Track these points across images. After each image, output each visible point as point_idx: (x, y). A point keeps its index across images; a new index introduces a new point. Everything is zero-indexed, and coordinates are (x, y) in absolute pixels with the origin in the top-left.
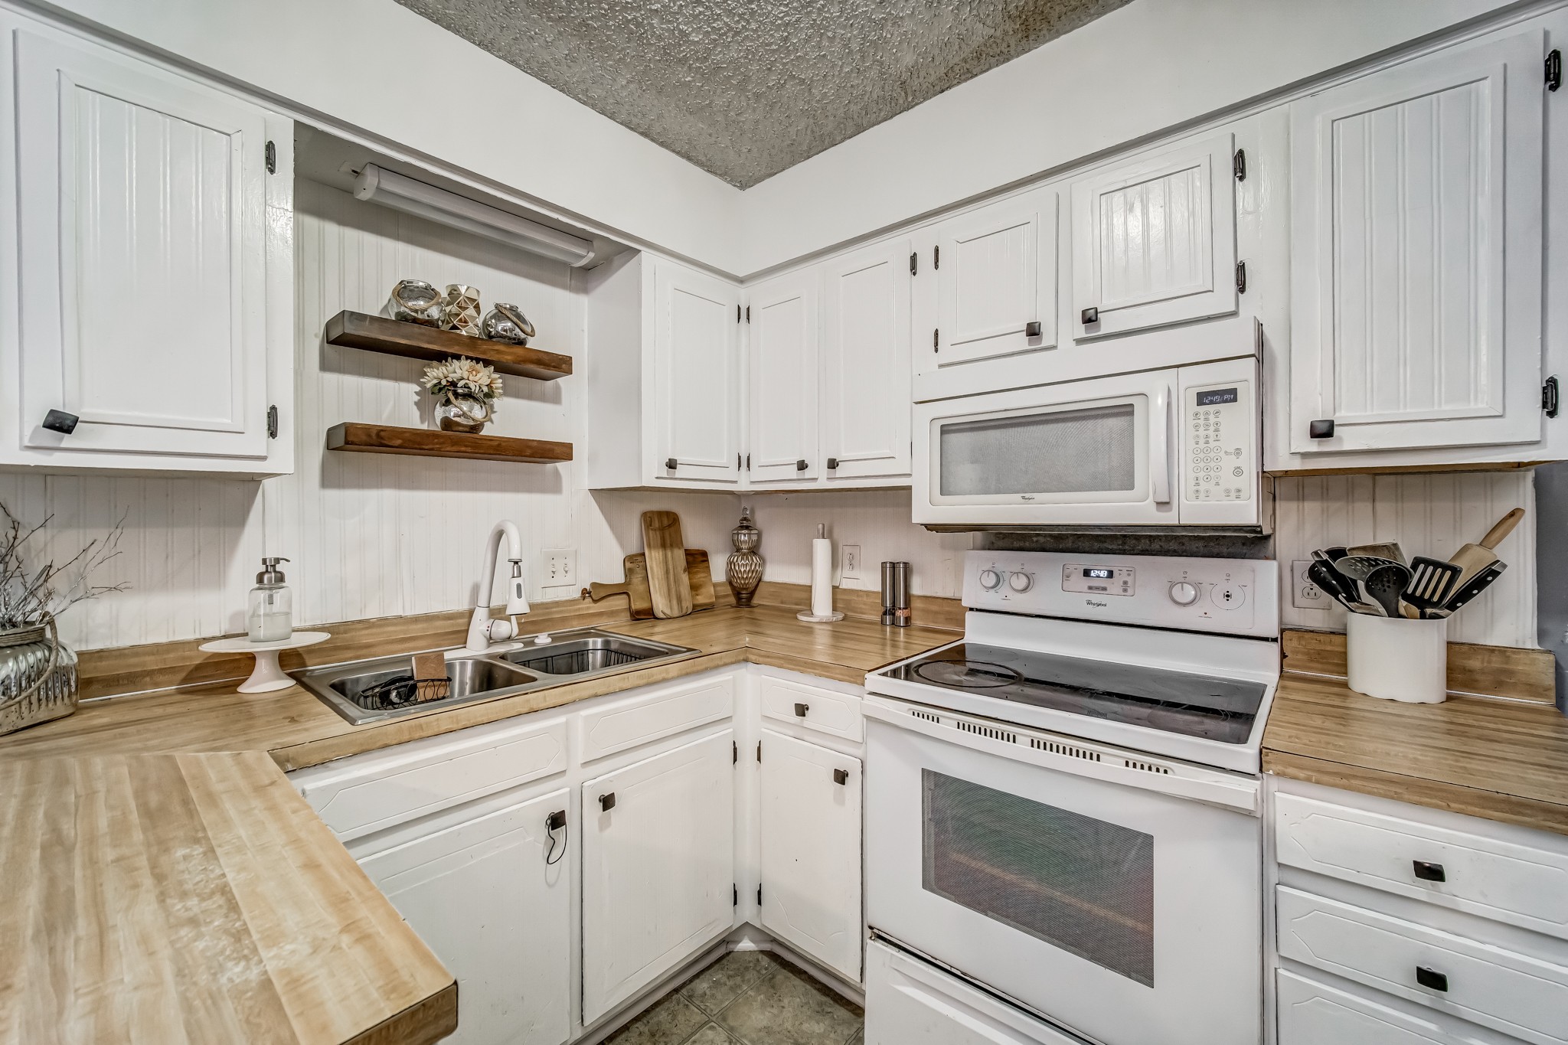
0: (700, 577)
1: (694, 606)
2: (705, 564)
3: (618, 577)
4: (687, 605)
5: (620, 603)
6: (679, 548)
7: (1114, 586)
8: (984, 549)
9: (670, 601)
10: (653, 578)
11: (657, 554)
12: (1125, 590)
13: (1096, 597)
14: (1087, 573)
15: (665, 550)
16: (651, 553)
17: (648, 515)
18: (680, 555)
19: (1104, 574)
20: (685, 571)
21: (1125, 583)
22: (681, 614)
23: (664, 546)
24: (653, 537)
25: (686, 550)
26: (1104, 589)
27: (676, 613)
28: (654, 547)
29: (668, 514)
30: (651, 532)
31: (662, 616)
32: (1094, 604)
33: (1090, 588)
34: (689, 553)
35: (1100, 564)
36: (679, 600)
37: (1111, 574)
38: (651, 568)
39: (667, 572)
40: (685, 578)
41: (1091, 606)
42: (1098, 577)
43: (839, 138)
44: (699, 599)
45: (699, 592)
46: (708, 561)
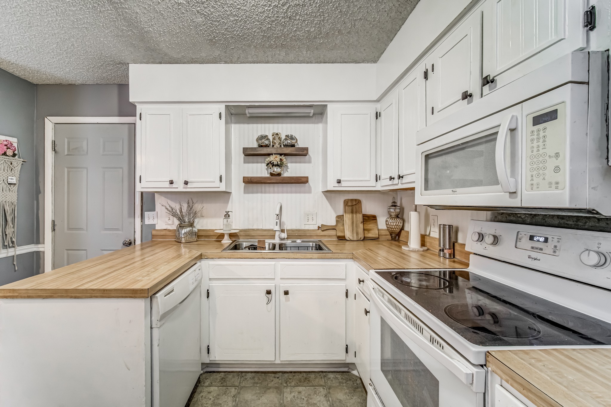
0: (370, 226)
1: (364, 237)
2: (375, 221)
3: (333, 223)
4: (361, 236)
5: (333, 232)
6: (360, 214)
7: (548, 248)
9: (353, 234)
10: (346, 225)
11: (349, 216)
12: (555, 252)
13: (534, 255)
14: (532, 238)
15: (353, 214)
16: (346, 215)
17: (346, 201)
18: (360, 217)
19: (542, 239)
20: (361, 223)
21: (555, 247)
22: (357, 240)
23: (352, 212)
24: (347, 209)
25: (363, 215)
26: (541, 249)
27: (355, 239)
28: (348, 213)
29: (356, 200)
30: (347, 207)
31: (348, 239)
32: (532, 258)
33: (532, 248)
34: (364, 216)
35: (541, 232)
36: (357, 234)
37: (546, 240)
38: (346, 221)
39: (353, 223)
40: (361, 226)
41: (531, 259)
42: (538, 241)
44: (370, 235)
45: (370, 232)
46: (376, 219)
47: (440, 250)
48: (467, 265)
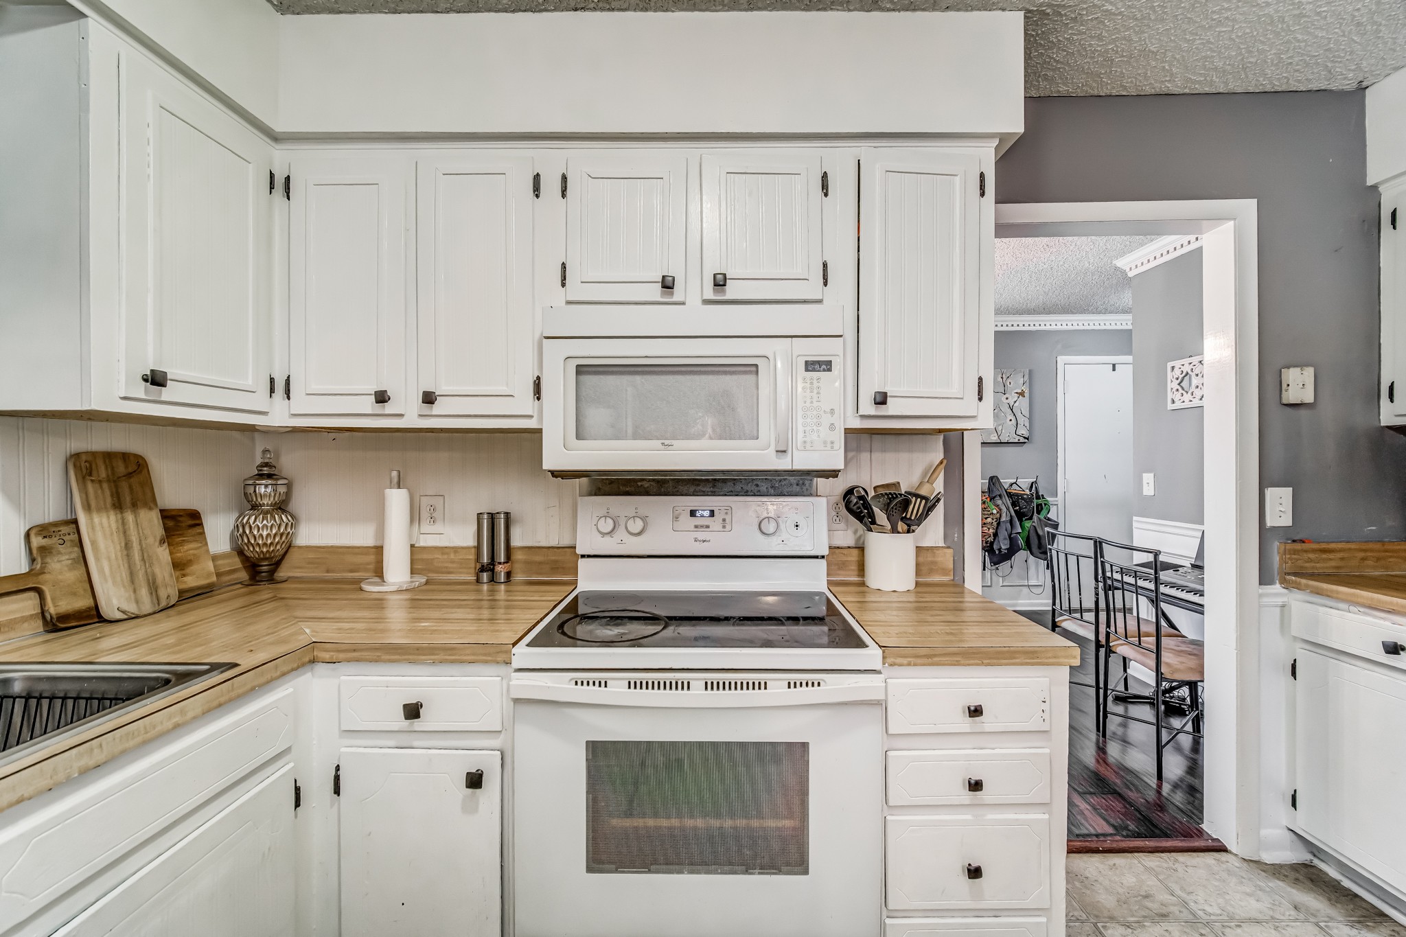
0: (188, 549)
1: (181, 592)
2: (198, 530)
3: (22, 567)
4: (169, 592)
5: (26, 605)
6: (150, 509)
7: (715, 523)
8: (590, 494)
9: (135, 591)
10: (97, 559)
11: (105, 520)
12: (724, 527)
13: (701, 535)
14: (693, 513)
15: (122, 513)
16: (92, 519)
17: (84, 458)
18: (151, 522)
19: (707, 513)
20: (162, 542)
21: (724, 520)
22: (157, 608)
23: (118, 506)
24: (96, 492)
25: (162, 511)
26: (708, 527)
27: (147, 607)
28: (99, 510)
29: (125, 456)
30: (90, 486)
31: (117, 616)
32: (700, 541)
33: (696, 527)
34: (167, 515)
35: (703, 503)
36: (153, 587)
37: (712, 513)
38: (93, 543)
39: (127, 546)
40: (163, 554)
41: (698, 543)
42: (702, 516)
43: (443, 6)
44: (191, 581)
45: (188, 571)
46: (201, 525)
47: (483, 569)
48: (574, 583)
